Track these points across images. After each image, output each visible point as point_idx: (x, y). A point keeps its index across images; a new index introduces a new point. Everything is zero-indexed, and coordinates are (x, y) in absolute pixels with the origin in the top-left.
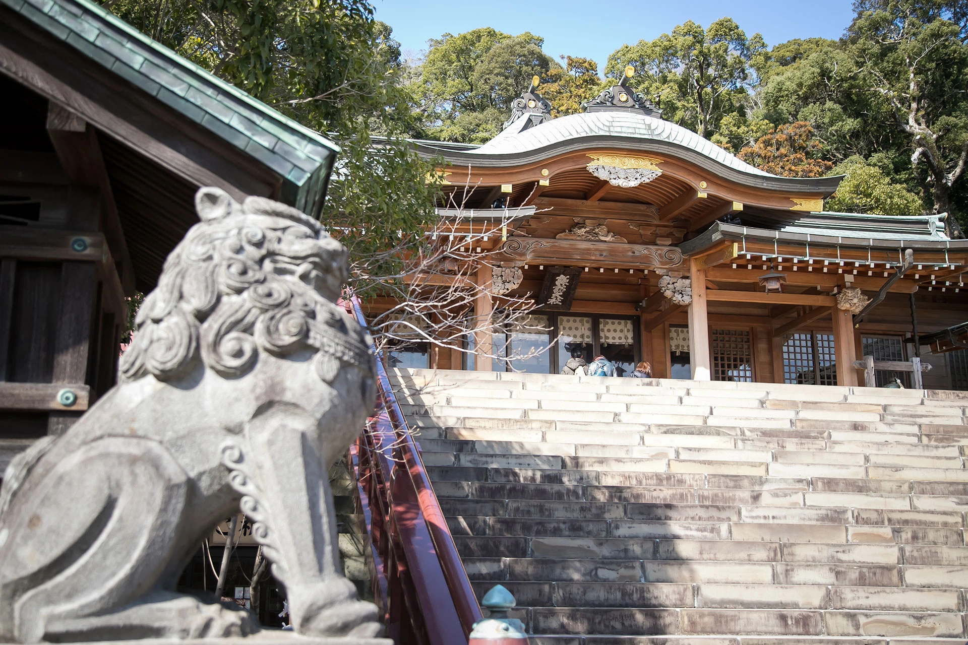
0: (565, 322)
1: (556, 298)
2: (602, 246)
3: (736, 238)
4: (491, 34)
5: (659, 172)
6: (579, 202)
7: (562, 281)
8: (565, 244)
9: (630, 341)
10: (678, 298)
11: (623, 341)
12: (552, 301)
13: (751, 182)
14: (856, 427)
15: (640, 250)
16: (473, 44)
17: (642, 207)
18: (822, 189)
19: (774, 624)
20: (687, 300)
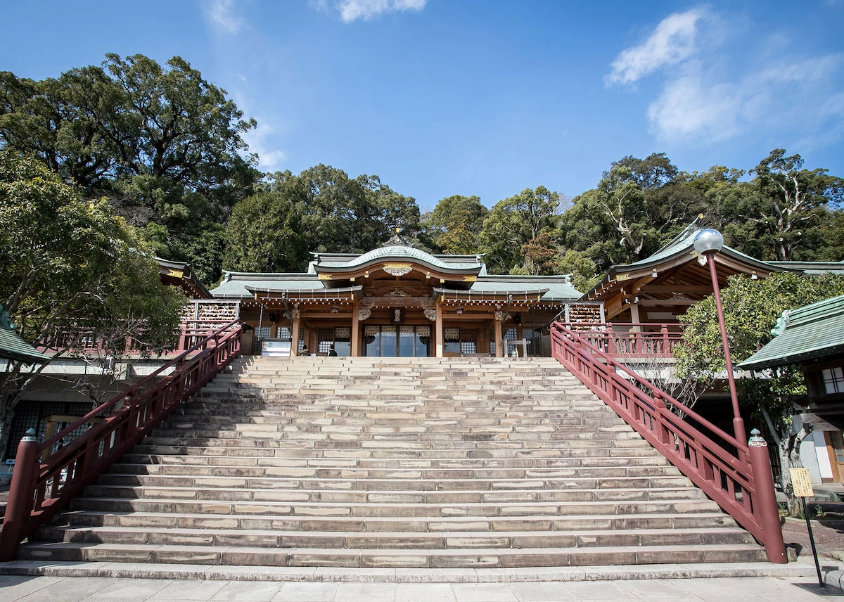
0: (402, 328)
1: (397, 319)
2: (401, 299)
3: (442, 294)
4: (459, 198)
5: (411, 269)
6: (392, 281)
7: (397, 312)
8: (386, 298)
9: (429, 335)
10: (431, 318)
11: (426, 335)
12: (396, 320)
13: (445, 271)
14: (396, 374)
15: (416, 299)
16: (450, 202)
17: (417, 282)
18: (474, 272)
19: (253, 444)
20: (434, 319)
